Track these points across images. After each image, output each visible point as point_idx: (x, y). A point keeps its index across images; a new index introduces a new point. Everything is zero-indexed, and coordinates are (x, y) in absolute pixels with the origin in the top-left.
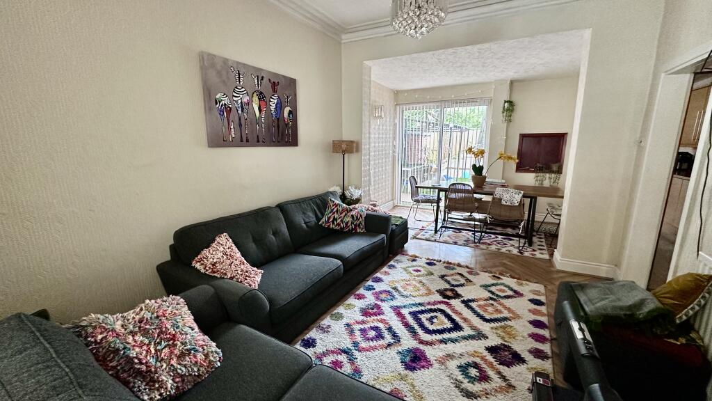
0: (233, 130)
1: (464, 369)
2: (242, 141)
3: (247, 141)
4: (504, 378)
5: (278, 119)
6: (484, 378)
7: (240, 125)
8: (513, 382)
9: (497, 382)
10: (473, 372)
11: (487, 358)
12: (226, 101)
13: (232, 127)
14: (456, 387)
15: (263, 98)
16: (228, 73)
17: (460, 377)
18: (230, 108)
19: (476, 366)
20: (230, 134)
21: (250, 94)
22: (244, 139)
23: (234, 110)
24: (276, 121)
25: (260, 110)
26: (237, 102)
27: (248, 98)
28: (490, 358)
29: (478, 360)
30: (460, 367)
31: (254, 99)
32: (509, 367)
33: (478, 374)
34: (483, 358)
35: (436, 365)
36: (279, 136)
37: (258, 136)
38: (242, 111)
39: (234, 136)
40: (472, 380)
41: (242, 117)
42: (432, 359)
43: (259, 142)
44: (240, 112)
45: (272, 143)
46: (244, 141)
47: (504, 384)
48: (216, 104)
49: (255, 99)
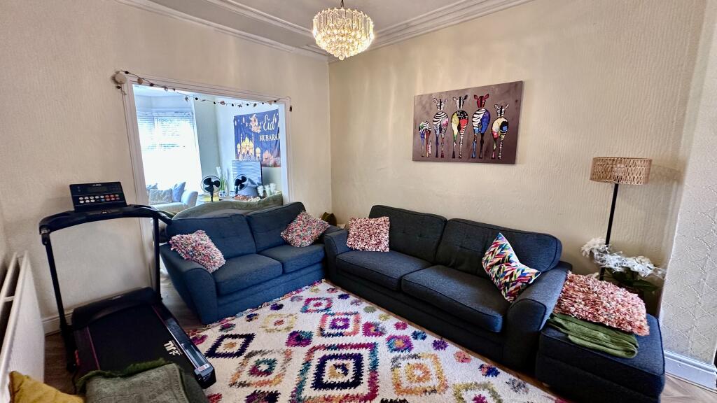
0: (430, 148)
1: (271, 363)
2: (437, 156)
3: (442, 156)
4: (243, 385)
5: (482, 135)
6: (254, 371)
7: (437, 143)
8: (234, 389)
9: (245, 377)
10: (264, 367)
11: (268, 386)
12: (427, 126)
13: (430, 146)
14: (261, 351)
15: (464, 116)
16: (431, 104)
17: (266, 357)
18: (430, 132)
19: (268, 372)
20: (427, 150)
21: (450, 116)
22: (440, 155)
23: (433, 132)
24: (480, 137)
25: (459, 128)
26: (436, 125)
27: (447, 120)
28: (266, 389)
29: (271, 377)
30: (274, 361)
31: (453, 120)
32: (247, 397)
33: (260, 369)
34: (269, 382)
35: (285, 348)
36: (481, 152)
37: (454, 153)
38: (440, 132)
39: (430, 152)
40: (258, 363)
41: (440, 137)
42: (293, 349)
43: (454, 157)
44: (438, 133)
45: (471, 159)
46: (439, 157)
47: (239, 381)
48: (420, 130)
49: (456, 120)
